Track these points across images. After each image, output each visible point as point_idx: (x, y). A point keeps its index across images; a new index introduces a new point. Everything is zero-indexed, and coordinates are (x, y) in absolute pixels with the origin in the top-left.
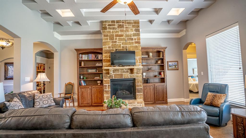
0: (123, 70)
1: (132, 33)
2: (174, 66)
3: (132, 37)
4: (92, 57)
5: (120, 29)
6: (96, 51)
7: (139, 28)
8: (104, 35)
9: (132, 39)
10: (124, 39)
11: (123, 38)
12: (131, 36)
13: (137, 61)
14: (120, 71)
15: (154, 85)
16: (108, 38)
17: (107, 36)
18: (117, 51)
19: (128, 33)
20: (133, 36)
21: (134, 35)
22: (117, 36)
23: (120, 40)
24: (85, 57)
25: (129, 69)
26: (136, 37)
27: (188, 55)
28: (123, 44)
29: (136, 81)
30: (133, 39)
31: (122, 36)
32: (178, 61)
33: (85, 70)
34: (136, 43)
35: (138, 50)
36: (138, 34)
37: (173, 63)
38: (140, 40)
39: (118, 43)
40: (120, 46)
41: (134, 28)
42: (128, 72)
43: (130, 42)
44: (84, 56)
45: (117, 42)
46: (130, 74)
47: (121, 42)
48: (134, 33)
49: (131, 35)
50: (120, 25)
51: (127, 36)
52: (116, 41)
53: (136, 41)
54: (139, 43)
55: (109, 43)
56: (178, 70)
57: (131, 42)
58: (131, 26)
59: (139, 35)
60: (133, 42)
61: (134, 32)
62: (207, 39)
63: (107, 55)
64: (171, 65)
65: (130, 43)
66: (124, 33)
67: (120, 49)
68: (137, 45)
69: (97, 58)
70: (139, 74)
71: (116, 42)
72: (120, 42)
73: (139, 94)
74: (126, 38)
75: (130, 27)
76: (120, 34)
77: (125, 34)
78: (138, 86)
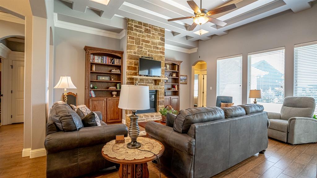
0: (148, 80)
1: (158, 41)
2: (184, 80)
3: (158, 46)
4: (106, 60)
5: (147, 34)
6: (115, 54)
7: (164, 38)
8: (130, 37)
9: (158, 48)
10: (150, 46)
11: (149, 44)
14: (145, 81)
15: (170, 97)
16: (134, 41)
17: (133, 38)
18: (143, 58)
19: (154, 40)
21: (160, 44)
22: (144, 41)
23: (146, 46)
24: (98, 60)
25: (153, 80)
26: (161, 47)
27: (195, 71)
28: (149, 52)
29: (159, 94)
30: (158, 47)
31: (148, 42)
32: (187, 76)
34: (161, 52)
35: (163, 61)
36: (163, 43)
37: (184, 77)
38: (164, 51)
39: (144, 49)
40: (146, 54)
41: (160, 37)
42: (152, 83)
43: (155, 51)
44: (96, 57)
45: (143, 48)
46: (154, 85)
47: (148, 48)
48: (159, 42)
49: (157, 43)
50: (147, 30)
51: (153, 43)
52: (143, 47)
53: (161, 50)
54: (163, 53)
55: (135, 47)
56: (186, 84)
57: (157, 51)
58: (158, 34)
59: (163, 45)
62: (217, 61)
63: (132, 62)
64: (182, 79)
66: (151, 40)
67: (146, 56)
68: (161, 55)
69: (113, 63)
70: (162, 85)
71: (142, 48)
72: (147, 49)
73: (161, 106)
74: (152, 45)
75: (156, 34)
76: (146, 39)
78: (161, 98)
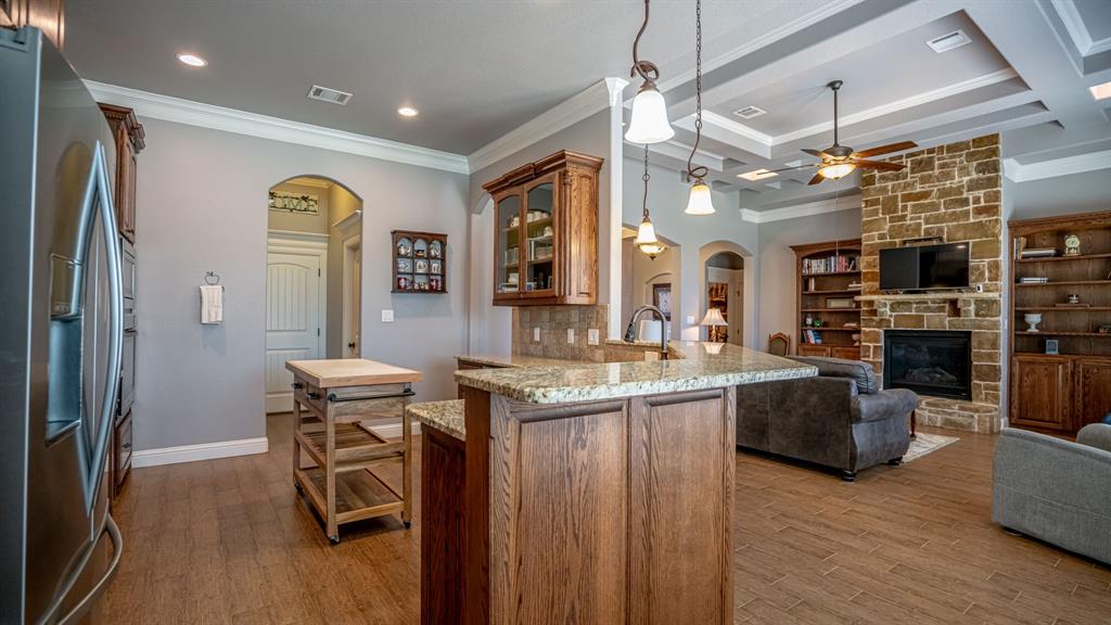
0: (926, 303)
1: (966, 179)
3: (965, 196)
4: (838, 264)
5: (919, 175)
6: (850, 247)
7: (994, 158)
8: (866, 201)
9: (965, 202)
10: (933, 204)
11: (928, 201)
12: (959, 190)
13: (982, 274)
14: (914, 306)
15: (1073, 361)
16: (878, 209)
17: (876, 202)
18: (908, 245)
19: (948, 182)
20: (969, 190)
21: (973, 186)
22: (907, 198)
23: (916, 209)
24: (817, 266)
25: (945, 301)
26: (980, 193)
28: (927, 223)
29: (974, 343)
30: (967, 200)
31: (926, 195)
33: (821, 301)
34: (979, 211)
35: (987, 237)
36: (989, 179)
38: (997, 200)
39: (911, 219)
40: (920, 229)
41: (975, 164)
42: (941, 309)
43: (954, 212)
44: (814, 263)
45: (908, 218)
46: (949, 317)
47: (923, 215)
48: (971, 181)
49: (963, 186)
50: (921, 162)
51: (943, 193)
52: (906, 216)
53: (983, 204)
54: (991, 210)
55: (882, 222)
57: (961, 211)
58: (963, 158)
59: (993, 182)
60: (967, 212)
61: (974, 176)
63: (875, 260)
65: (955, 217)
66: (934, 186)
67: (917, 237)
68: (983, 218)
69: (854, 268)
70: (984, 316)
71: (903, 218)
72: (920, 218)
73: (982, 383)
74: (943, 200)
75: (958, 160)
76: (918, 190)
77: (935, 189)
78: (980, 357)
